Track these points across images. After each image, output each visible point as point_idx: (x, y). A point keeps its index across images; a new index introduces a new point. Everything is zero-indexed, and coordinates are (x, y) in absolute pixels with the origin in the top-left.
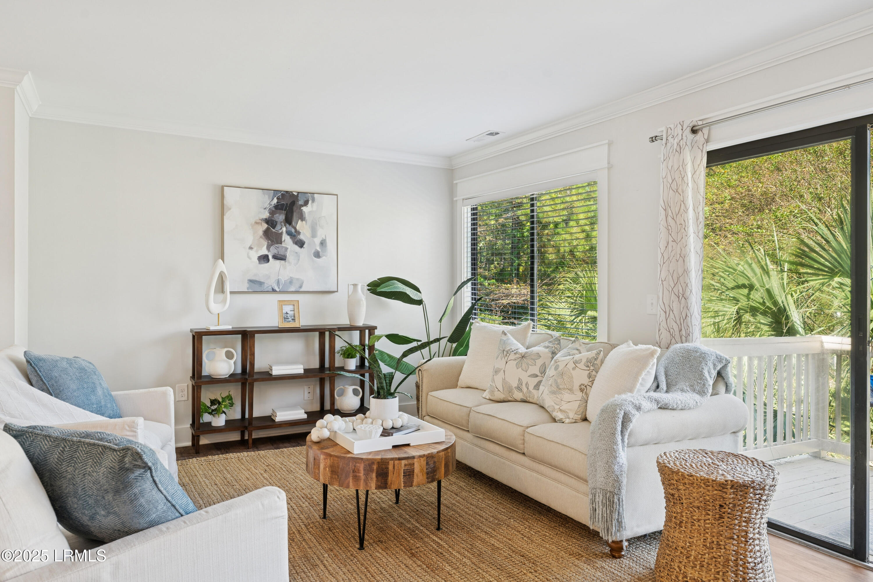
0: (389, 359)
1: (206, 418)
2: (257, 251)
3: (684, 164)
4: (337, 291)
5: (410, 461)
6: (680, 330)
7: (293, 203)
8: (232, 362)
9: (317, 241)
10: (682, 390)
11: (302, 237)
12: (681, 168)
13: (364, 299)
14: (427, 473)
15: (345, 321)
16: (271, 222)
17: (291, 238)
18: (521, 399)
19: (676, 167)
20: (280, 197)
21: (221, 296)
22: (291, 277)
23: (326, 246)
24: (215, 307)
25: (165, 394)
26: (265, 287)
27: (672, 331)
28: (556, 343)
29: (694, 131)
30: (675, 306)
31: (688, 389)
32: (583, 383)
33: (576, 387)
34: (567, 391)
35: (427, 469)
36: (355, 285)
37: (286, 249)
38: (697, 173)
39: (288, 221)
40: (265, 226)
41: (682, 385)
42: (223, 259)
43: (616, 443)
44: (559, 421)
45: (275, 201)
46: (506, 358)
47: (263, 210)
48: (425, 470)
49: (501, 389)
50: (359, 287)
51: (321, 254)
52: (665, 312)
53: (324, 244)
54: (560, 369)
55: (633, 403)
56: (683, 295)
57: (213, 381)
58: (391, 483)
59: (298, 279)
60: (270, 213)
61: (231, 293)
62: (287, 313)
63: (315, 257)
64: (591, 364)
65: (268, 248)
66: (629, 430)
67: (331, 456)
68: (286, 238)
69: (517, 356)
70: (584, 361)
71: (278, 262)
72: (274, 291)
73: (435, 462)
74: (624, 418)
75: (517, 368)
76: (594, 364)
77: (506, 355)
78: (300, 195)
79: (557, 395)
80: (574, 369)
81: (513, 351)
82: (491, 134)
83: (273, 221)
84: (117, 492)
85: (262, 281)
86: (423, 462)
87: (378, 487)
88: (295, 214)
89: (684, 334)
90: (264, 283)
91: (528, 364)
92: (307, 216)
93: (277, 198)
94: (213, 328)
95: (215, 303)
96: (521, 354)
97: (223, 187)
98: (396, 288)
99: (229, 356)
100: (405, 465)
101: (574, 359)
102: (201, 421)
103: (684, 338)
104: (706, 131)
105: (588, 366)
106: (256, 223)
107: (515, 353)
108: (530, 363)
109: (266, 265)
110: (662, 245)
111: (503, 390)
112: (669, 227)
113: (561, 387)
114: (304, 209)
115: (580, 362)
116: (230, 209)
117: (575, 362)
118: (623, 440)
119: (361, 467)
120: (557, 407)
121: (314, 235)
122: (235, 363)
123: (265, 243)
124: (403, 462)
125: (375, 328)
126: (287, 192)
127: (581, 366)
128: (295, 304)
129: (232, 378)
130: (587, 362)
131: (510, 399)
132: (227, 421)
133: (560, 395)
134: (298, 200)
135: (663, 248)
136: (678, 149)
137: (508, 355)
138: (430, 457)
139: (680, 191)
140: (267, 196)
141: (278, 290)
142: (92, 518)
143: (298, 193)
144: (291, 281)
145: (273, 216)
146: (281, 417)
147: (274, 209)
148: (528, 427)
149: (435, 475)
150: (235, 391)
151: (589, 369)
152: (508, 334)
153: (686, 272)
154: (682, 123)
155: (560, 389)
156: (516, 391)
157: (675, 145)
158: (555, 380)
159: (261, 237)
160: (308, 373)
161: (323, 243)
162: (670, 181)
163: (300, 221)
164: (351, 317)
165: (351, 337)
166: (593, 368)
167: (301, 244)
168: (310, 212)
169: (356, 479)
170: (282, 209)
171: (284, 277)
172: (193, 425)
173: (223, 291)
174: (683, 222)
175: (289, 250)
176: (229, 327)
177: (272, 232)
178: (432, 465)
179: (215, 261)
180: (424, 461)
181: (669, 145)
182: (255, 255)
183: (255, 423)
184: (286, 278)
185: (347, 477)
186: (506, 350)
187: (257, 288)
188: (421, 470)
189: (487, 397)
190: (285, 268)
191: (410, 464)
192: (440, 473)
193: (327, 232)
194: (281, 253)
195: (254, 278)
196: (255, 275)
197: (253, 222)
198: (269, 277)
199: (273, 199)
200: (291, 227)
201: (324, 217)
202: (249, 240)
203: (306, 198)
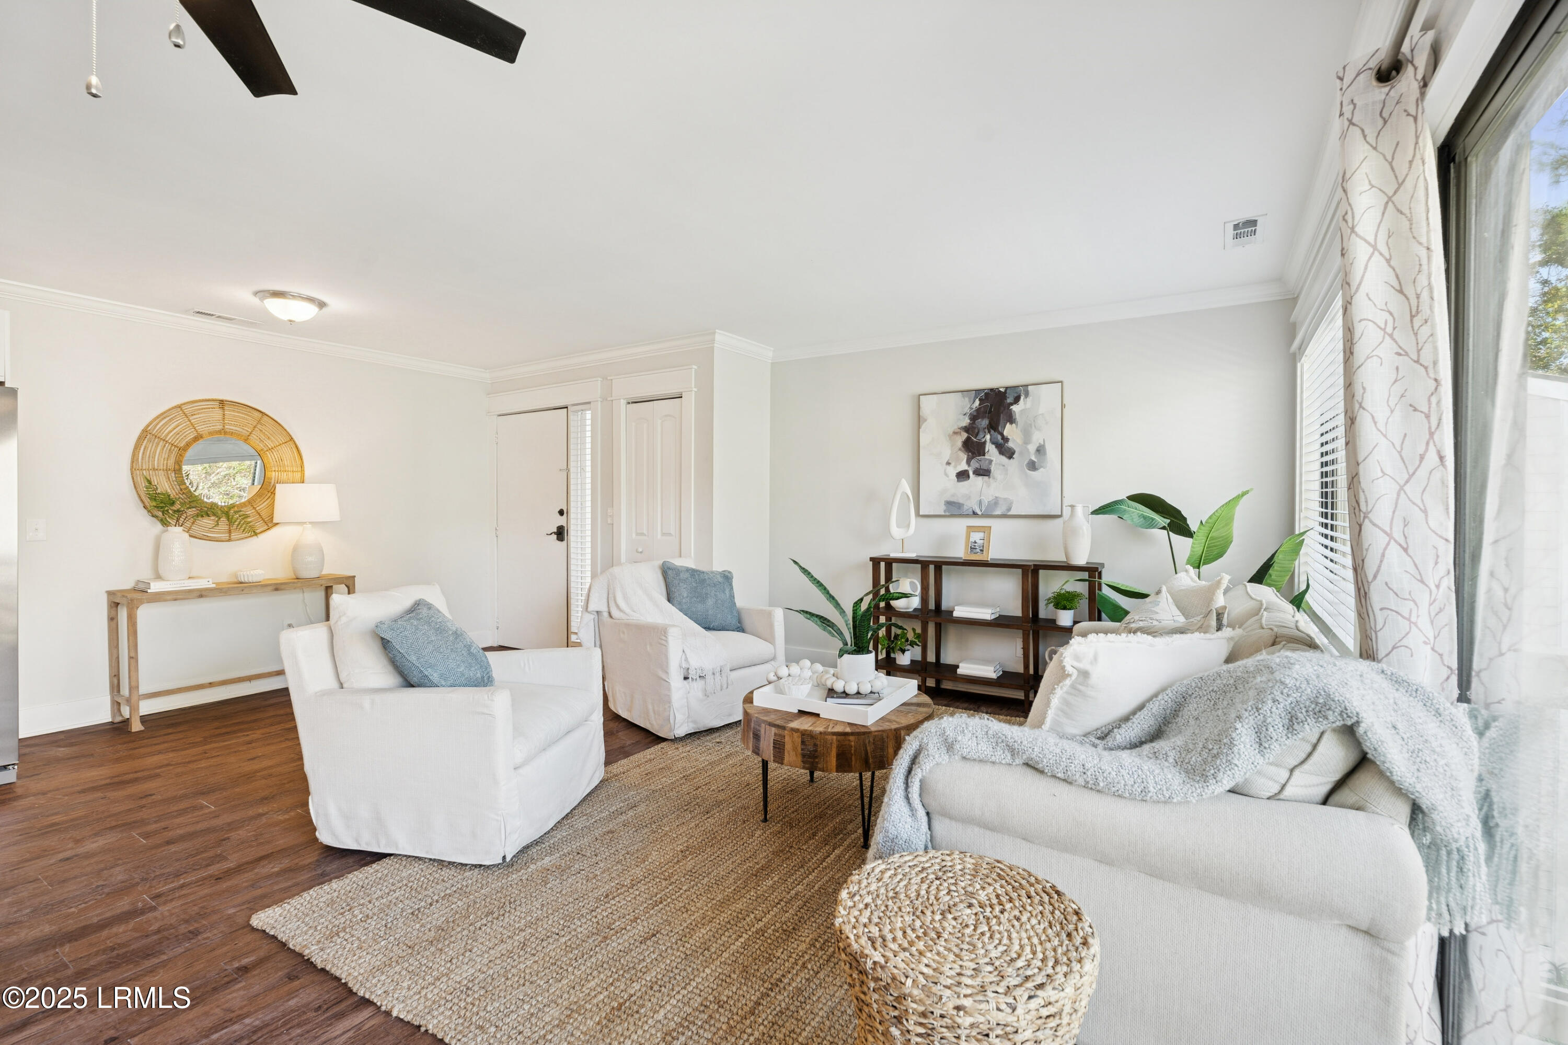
2: (955, 467)
4: (1061, 515)
5: (781, 732)
7: (1000, 403)
9: (1032, 448)
10: (1155, 754)
11: (1011, 444)
14: (804, 756)
16: (971, 430)
17: (996, 447)
20: (984, 397)
22: (996, 497)
23: (1045, 454)
24: (900, 532)
26: (965, 510)
35: (802, 749)
36: (1073, 507)
37: (991, 461)
39: (994, 427)
40: (965, 435)
45: (977, 403)
47: (962, 417)
51: (1037, 465)
53: (1042, 451)
59: (1005, 499)
60: (971, 419)
62: (975, 542)
63: (1029, 469)
65: (968, 462)
68: (990, 448)
71: (980, 478)
72: (973, 514)
73: (815, 745)
78: (1008, 391)
83: (975, 428)
85: (961, 501)
88: (1002, 416)
90: (963, 505)
92: (1018, 417)
93: (980, 400)
94: (893, 555)
95: (898, 527)
97: (919, 396)
106: (955, 433)
109: (965, 483)
114: (1014, 408)
116: (926, 421)
121: (1027, 440)
123: (964, 456)
125: (1101, 573)
126: (992, 390)
128: (987, 530)
129: (913, 613)
132: (912, 661)
134: (1006, 398)
140: (967, 399)
141: (980, 513)
143: (1007, 388)
144: (996, 502)
145: (974, 423)
146: (965, 669)
147: (975, 414)
159: (960, 449)
161: (1040, 450)
163: (1008, 424)
164: (1067, 552)
167: (1010, 454)
168: (1022, 411)
170: (985, 412)
171: (987, 498)
173: (909, 514)
175: (993, 463)
176: (912, 555)
177: (973, 442)
178: (811, 748)
180: (798, 737)
182: (953, 472)
183: (928, 670)
184: (991, 498)
187: (955, 511)
190: (989, 486)
191: (780, 735)
192: (827, 762)
193: (1046, 435)
194: (984, 467)
195: (952, 500)
196: (953, 496)
197: (951, 431)
198: (969, 498)
199: (974, 401)
200: (996, 434)
201: (1042, 414)
202: (947, 453)
203: (1017, 393)
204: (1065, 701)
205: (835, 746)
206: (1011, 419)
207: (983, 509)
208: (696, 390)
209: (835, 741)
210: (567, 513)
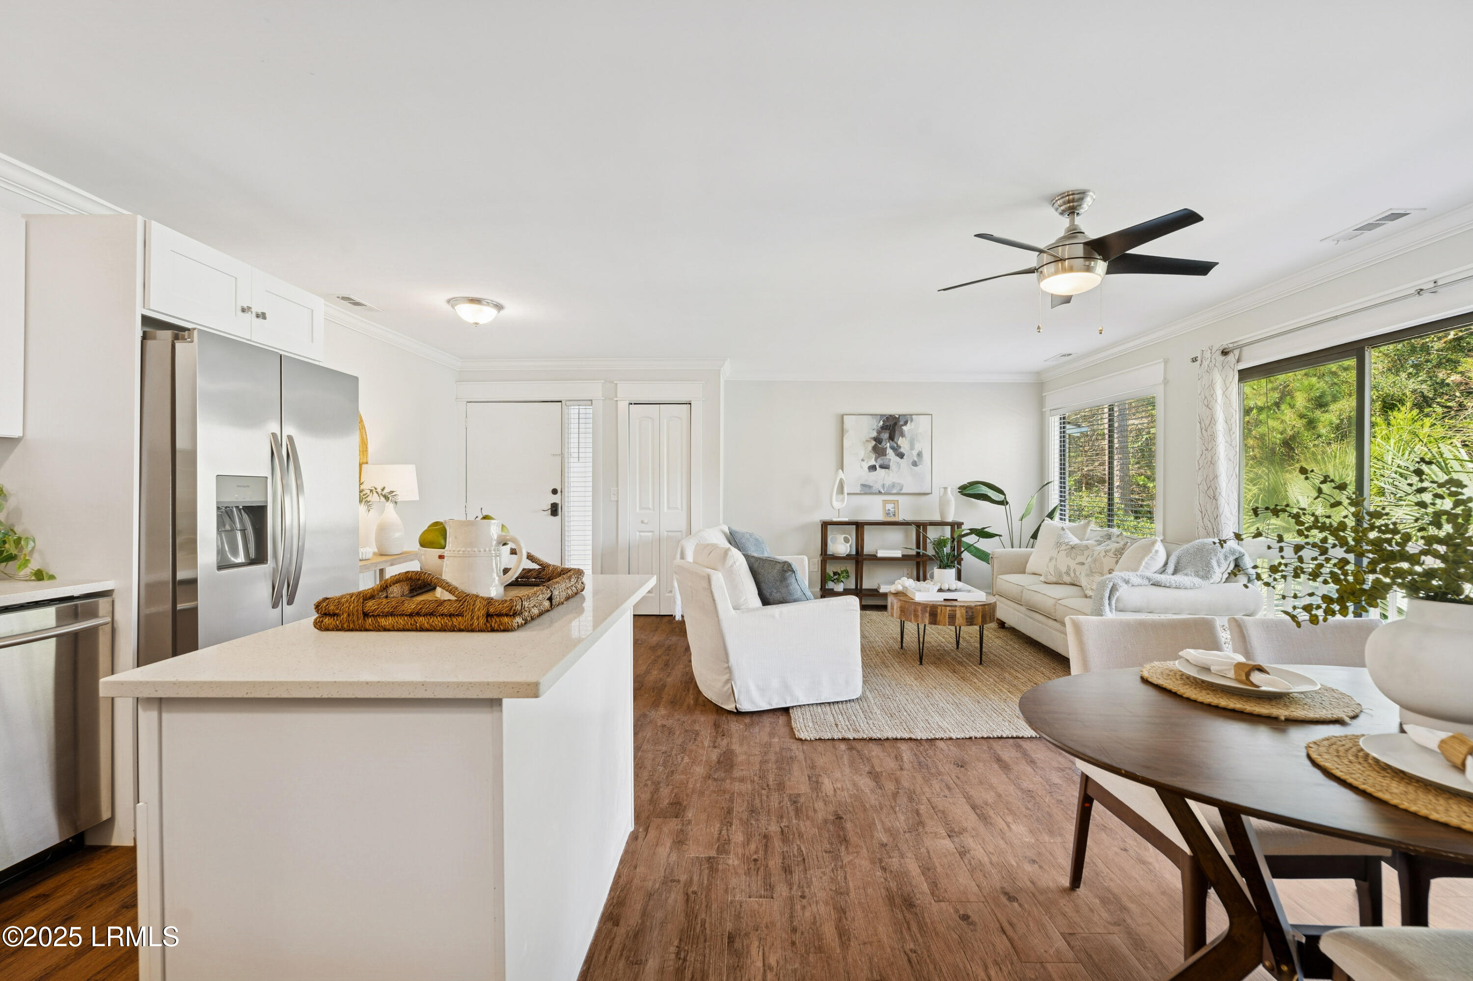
0: (976, 551)
2: (867, 462)
3: (1214, 383)
4: (930, 493)
7: (895, 424)
8: (848, 545)
9: (915, 453)
11: (902, 450)
13: (953, 500)
15: (937, 518)
16: (878, 440)
17: (893, 451)
20: (885, 420)
21: (841, 496)
22: (893, 482)
23: (922, 457)
24: (837, 504)
25: (803, 560)
26: (874, 490)
29: (1225, 353)
31: (1192, 573)
32: (1113, 568)
33: (1106, 571)
34: (1098, 574)
35: (967, 613)
36: (945, 488)
37: (890, 460)
38: (1230, 389)
39: (892, 438)
40: (874, 443)
42: (843, 470)
43: (1102, 605)
45: (881, 423)
46: (1061, 549)
47: (872, 431)
48: (965, 616)
50: (949, 490)
51: (918, 463)
52: (1201, 512)
54: (1094, 556)
55: (1123, 579)
56: (1214, 497)
57: (835, 558)
58: (939, 621)
59: (899, 484)
60: (877, 433)
61: (848, 494)
62: (889, 510)
63: (913, 465)
64: (1119, 553)
65: (876, 460)
66: (1116, 597)
67: (900, 600)
68: (890, 452)
69: (1068, 547)
70: (1113, 550)
71: (883, 470)
72: (880, 493)
73: (972, 612)
74: (1112, 587)
75: (1068, 557)
76: (1121, 553)
77: (1059, 546)
78: (901, 417)
81: (1064, 544)
82: (1064, 355)
83: (880, 438)
84: (781, 581)
85: (871, 485)
86: (964, 611)
87: (930, 623)
88: (897, 432)
90: (873, 486)
91: (1076, 554)
92: (906, 433)
93: (883, 421)
94: (835, 520)
95: (836, 501)
96: (1071, 545)
97: (842, 416)
98: (979, 490)
99: (846, 540)
100: (951, 610)
101: (1106, 549)
102: (827, 587)
104: (1237, 352)
105: (1116, 555)
106: (867, 441)
107: (1066, 545)
108: (1078, 553)
109: (874, 473)
110: (1198, 453)
111: (1055, 575)
112: (1203, 438)
113: (1093, 571)
115: (1110, 551)
116: (848, 432)
117: (1106, 551)
118: (1110, 604)
119: (920, 608)
120: (1089, 586)
121: (912, 448)
122: (850, 546)
123: (873, 456)
124: (948, 608)
125: (962, 523)
126: (890, 416)
127: (1111, 554)
128: (896, 503)
129: (848, 557)
131: (1062, 581)
132: (844, 589)
133: (1092, 577)
134: (899, 421)
135: (1198, 456)
137: (1062, 546)
138: (968, 608)
139: (1209, 406)
140: (875, 420)
141: (883, 492)
142: (771, 594)
143: (900, 415)
144: (894, 485)
145: (879, 435)
146: (883, 589)
147: (880, 429)
148: (1060, 600)
149: (973, 621)
150: (851, 568)
151: (1116, 557)
152: (1067, 530)
153: (1216, 477)
156: (1065, 576)
158: (1090, 566)
159: (870, 451)
160: (905, 558)
161: (919, 455)
162: (1203, 397)
163: (901, 437)
164: (942, 514)
165: (943, 531)
167: (901, 456)
168: (909, 430)
169: (916, 616)
170: (886, 429)
171: (888, 483)
172: (821, 589)
173: (842, 493)
174: (1211, 434)
175: (892, 461)
176: (846, 519)
177: (879, 447)
179: (837, 470)
181: (1203, 366)
182: (866, 466)
183: (863, 592)
184: (890, 483)
185: (910, 614)
186: (1062, 542)
187: (868, 491)
188: (962, 616)
189: (1044, 581)
190: (889, 475)
192: (978, 620)
193: (922, 445)
194: (886, 463)
195: (865, 483)
196: (866, 481)
197: (864, 440)
198: (876, 482)
200: (893, 443)
201: (921, 433)
202: (862, 453)
203: (906, 419)
204: (1147, 563)
205: (981, 612)
206: (902, 435)
207: (886, 489)
208: (703, 399)
210: (561, 492)
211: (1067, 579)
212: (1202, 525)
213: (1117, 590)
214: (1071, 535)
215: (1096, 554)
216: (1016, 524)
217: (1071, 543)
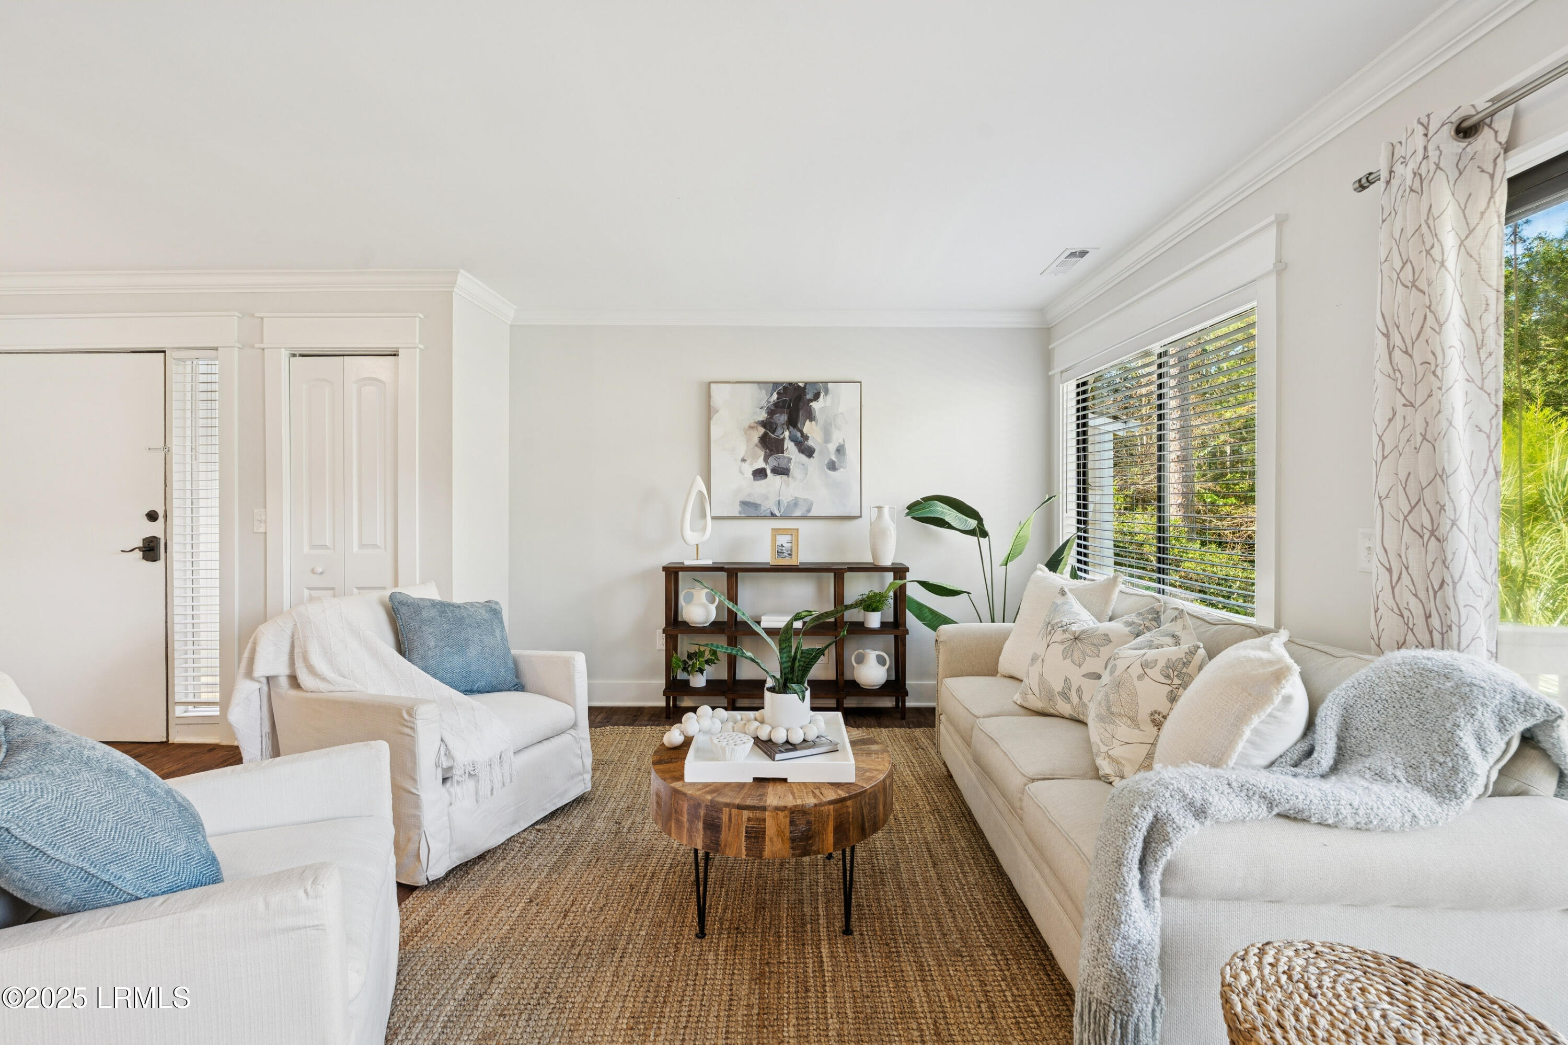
0: (930, 616)
1: (681, 675)
2: (751, 464)
3: (1431, 217)
4: (861, 517)
5: (758, 814)
6: (1428, 617)
7: (799, 399)
8: (713, 607)
9: (832, 447)
10: (1380, 775)
11: (810, 443)
12: (1424, 228)
13: (892, 528)
14: (793, 840)
15: (868, 559)
16: (768, 425)
17: (795, 445)
18: (1070, 715)
19: (1410, 231)
20: (782, 391)
21: (699, 523)
22: (796, 498)
23: (844, 454)
24: (693, 537)
26: (762, 511)
27: (1406, 613)
28: (1150, 617)
29: (1466, 130)
30: (1413, 557)
31: (1399, 773)
32: (1159, 709)
33: (1144, 714)
34: (1125, 719)
35: (791, 832)
36: (880, 508)
37: (790, 460)
38: (1480, 233)
39: (793, 422)
40: (762, 430)
41: (1382, 759)
44: (1103, 778)
45: (775, 396)
46: (1049, 638)
47: (758, 410)
48: (788, 834)
49: (1037, 692)
50: (886, 511)
51: (837, 464)
52: (1390, 570)
53: (842, 451)
54: (1116, 674)
55: (1185, 796)
56: (1432, 533)
57: (691, 629)
58: (725, 845)
59: (804, 500)
60: (768, 413)
61: (713, 518)
62: (782, 546)
63: (829, 469)
64: (1176, 673)
65: (766, 460)
68: (789, 445)
69: (1067, 636)
70: (1162, 663)
71: (779, 477)
72: (773, 515)
73: (809, 823)
74: (1150, 829)
75: (1064, 659)
76: (1180, 672)
77: (1050, 633)
78: (808, 387)
79: (1107, 724)
80: (1140, 678)
81: (1062, 627)
82: (1075, 255)
83: (772, 423)
85: (758, 502)
87: (706, 847)
88: (801, 412)
89: (1438, 626)
90: (760, 505)
91: (1084, 653)
92: (817, 414)
93: (778, 393)
94: (688, 563)
95: (692, 530)
96: (1074, 633)
97: (710, 383)
98: (931, 512)
99: (710, 598)
100: (749, 819)
101: (1145, 658)
102: (676, 678)
103: (1437, 637)
104: (1502, 124)
105: (1168, 677)
106: (751, 427)
107: (1063, 631)
108: (1088, 651)
109: (763, 482)
110: (1381, 417)
111: (1040, 694)
112: (1397, 374)
113: (1114, 709)
114: (814, 405)
115: (1153, 664)
116: (717, 411)
117: (1143, 664)
118: (1144, 883)
120: (1104, 749)
121: (827, 439)
122: (717, 608)
123: (761, 453)
125: (907, 570)
126: (790, 384)
127: (1155, 673)
129: (716, 627)
130: (1167, 667)
131: (1052, 711)
132: (708, 681)
133: (1111, 725)
134: (805, 394)
135: (1381, 422)
136: (1417, 186)
137: (1053, 632)
139: (1422, 284)
140: (764, 392)
141: (778, 514)
143: (806, 383)
144: (796, 503)
145: (772, 417)
147: (773, 408)
148: (1033, 780)
149: (811, 845)
150: (719, 646)
151: (1169, 682)
152: (1069, 594)
153: (1440, 476)
154: (1425, 121)
155: (1112, 714)
156: (1059, 700)
157: (1410, 176)
158: (1107, 695)
159: (756, 446)
161: (840, 450)
162: (1398, 265)
163: (808, 421)
164: (874, 553)
165: (882, 580)
166: (1180, 682)
167: (809, 452)
168: (822, 409)
170: (783, 407)
171: (786, 499)
172: (668, 682)
173: (703, 516)
174: (1431, 358)
175: (793, 461)
176: (708, 562)
177: (770, 438)
178: (803, 827)
180: (785, 817)
181: (1395, 183)
182: (748, 469)
183: (738, 689)
184: (790, 499)
186: (1053, 622)
187: (752, 512)
188: (780, 833)
189: (1018, 702)
190: (788, 485)
191: (758, 819)
192: (823, 841)
193: (845, 434)
194: (783, 464)
195: (748, 500)
196: (749, 495)
197: (746, 425)
198: (766, 498)
199: (772, 394)
200: (795, 430)
201: (842, 413)
202: (742, 449)
203: (817, 390)
204: (1256, 731)
205: (832, 818)
206: (811, 417)
207: (782, 510)
208: (421, 346)
209: (832, 812)
210: (166, 516)
211: (1064, 708)
212: (1391, 603)
213: (1167, 840)
214: (1077, 607)
215: (1121, 665)
216: (999, 571)
217: (1074, 628)
